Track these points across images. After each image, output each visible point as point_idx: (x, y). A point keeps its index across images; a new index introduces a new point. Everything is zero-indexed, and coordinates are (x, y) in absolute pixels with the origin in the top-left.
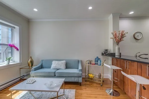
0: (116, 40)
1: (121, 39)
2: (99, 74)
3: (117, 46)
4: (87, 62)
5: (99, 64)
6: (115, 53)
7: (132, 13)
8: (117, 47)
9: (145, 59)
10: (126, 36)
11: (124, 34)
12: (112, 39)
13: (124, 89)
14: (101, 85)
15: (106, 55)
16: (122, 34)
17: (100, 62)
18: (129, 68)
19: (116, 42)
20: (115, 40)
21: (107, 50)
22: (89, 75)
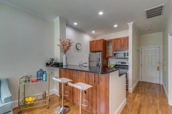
0: (64, 48)
1: (68, 48)
2: (44, 93)
3: (65, 54)
4: (22, 79)
5: (44, 79)
6: (62, 63)
7: (75, 24)
8: (64, 57)
9: (85, 67)
10: (72, 45)
11: (71, 43)
12: (59, 47)
13: (73, 101)
14: (48, 107)
15: (52, 66)
16: (69, 42)
17: (46, 77)
18: (78, 78)
19: (64, 50)
20: (62, 47)
21: (53, 59)
22: (27, 99)
